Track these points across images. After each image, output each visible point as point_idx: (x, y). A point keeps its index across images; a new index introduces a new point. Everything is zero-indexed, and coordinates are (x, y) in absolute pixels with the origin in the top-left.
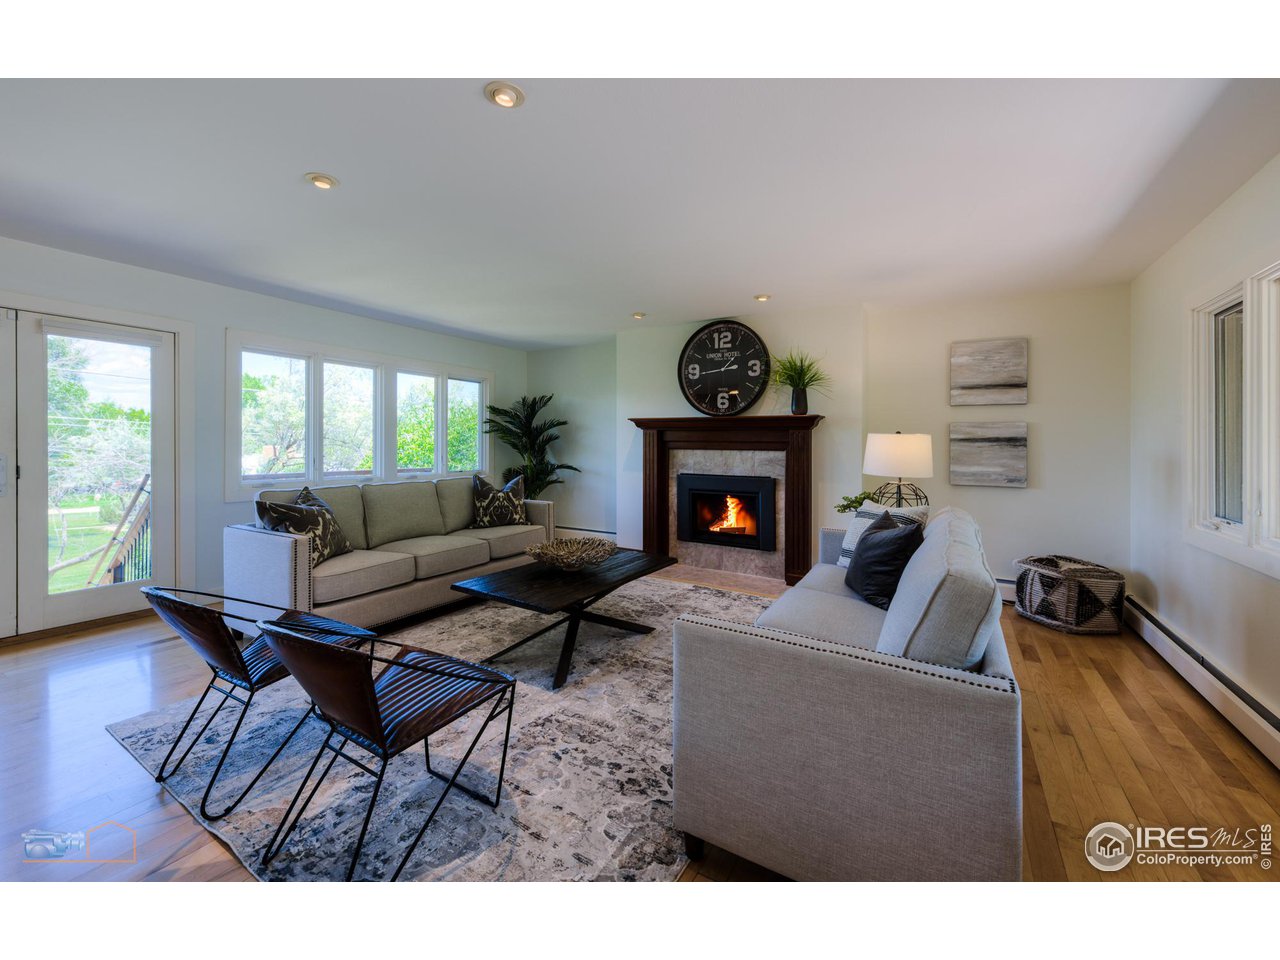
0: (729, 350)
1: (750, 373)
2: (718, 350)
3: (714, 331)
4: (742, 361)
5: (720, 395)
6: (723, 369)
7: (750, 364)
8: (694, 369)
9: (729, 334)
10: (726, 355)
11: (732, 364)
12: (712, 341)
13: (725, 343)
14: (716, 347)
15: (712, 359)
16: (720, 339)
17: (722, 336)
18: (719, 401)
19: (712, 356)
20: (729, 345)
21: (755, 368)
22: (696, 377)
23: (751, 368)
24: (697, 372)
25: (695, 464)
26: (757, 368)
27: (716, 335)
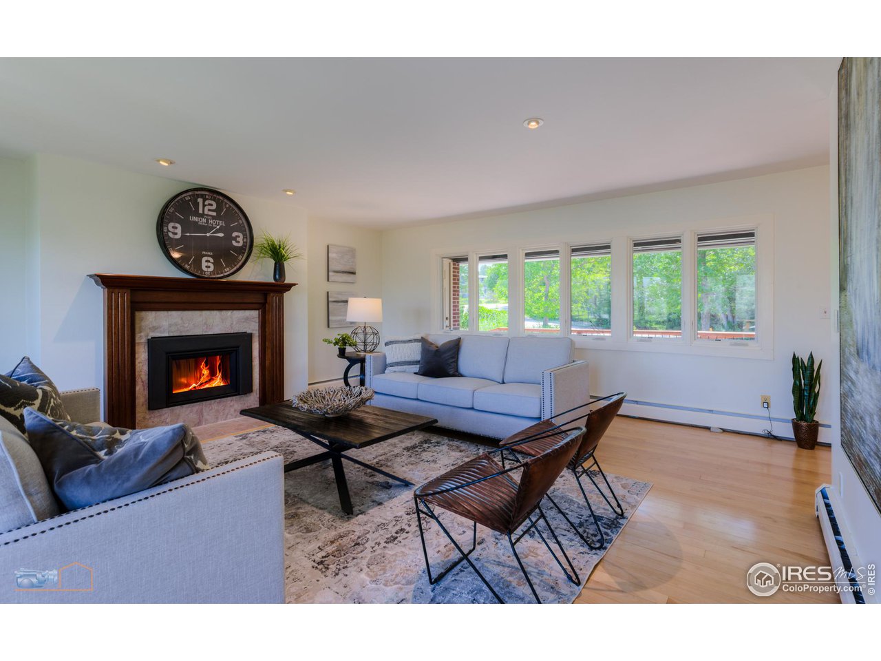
0: (213, 218)
1: (234, 243)
2: (203, 215)
3: (198, 196)
4: (227, 230)
5: (204, 259)
6: (208, 235)
7: (234, 234)
8: (175, 228)
9: (214, 204)
10: (212, 222)
11: (217, 231)
12: (197, 205)
13: (209, 210)
14: (201, 211)
15: (196, 223)
16: (204, 206)
17: (206, 203)
18: (204, 264)
19: (195, 219)
20: (214, 214)
21: (238, 239)
22: (178, 236)
23: (235, 239)
24: (179, 231)
25: (170, 326)
26: (240, 239)
27: (200, 200)
